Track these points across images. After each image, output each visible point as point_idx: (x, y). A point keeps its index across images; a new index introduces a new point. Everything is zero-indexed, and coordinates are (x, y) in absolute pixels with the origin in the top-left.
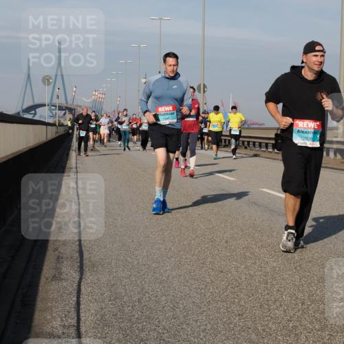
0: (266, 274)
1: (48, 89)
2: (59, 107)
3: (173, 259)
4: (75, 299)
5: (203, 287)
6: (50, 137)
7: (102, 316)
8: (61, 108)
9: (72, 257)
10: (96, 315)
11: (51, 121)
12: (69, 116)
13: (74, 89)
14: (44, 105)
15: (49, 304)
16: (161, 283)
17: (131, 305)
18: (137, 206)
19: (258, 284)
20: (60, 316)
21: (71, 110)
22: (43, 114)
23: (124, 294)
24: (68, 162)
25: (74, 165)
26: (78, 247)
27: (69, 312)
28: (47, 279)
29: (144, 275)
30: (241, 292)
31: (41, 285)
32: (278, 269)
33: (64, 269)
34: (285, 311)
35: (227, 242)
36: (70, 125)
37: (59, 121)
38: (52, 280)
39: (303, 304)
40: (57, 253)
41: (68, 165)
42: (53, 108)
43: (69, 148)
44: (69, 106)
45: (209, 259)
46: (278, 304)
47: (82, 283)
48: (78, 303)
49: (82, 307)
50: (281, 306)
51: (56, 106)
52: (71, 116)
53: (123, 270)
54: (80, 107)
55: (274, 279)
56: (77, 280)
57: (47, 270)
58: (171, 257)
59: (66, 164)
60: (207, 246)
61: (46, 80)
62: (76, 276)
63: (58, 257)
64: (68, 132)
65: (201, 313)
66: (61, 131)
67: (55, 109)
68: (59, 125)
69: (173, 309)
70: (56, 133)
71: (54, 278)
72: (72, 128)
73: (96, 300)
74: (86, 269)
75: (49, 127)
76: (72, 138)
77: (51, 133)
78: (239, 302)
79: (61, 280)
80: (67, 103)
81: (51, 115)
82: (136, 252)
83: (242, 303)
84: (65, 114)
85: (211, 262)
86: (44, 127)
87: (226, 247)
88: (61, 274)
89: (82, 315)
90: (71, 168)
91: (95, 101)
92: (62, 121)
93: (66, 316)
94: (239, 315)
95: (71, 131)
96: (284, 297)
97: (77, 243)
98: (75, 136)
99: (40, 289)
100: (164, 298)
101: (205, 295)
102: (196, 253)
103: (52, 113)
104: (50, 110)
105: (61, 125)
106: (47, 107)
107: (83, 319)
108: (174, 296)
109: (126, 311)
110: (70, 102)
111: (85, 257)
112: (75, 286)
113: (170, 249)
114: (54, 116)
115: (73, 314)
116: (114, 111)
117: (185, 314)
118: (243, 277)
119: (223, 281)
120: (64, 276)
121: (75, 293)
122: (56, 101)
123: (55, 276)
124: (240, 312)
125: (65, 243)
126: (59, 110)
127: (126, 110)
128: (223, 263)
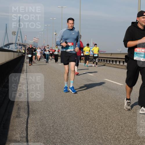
0: (106, 115)
1: (14, 37)
2: (19, 44)
3: (67, 109)
4: (26, 125)
5: (80, 120)
6: (15, 57)
7: (37, 133)
8: (20, 45)
9: (24, 108)
10: (35, 132)
11: (16, 50)
12: (23, 48)
13: (26, 37)
14: (13, 44)
15: (15, 128)
16: (62, 119)
17: (49, 128)
18: (52, 86)
19: (103, 119)
20: (19, 133)
21: (24, 46)
22: (12, 47)
23: (46, 123)
24: (23, 68)
25: (25, 69)
26: (27, 104)
27: (23, 131)
28: (14, 117)
29: (55, 115)
30: (96, 122)
31: (11, 119)
32: (111, 113)
33: (21, 113)
34: (114, 130)
35: (90, 101)
36: (24, 52)
37: (19, 50)
38: (16, 118)
39: (122, 127)
40: (18, 106)
41: (23, 69)
42: (17, 45)
43: (23, 62)
44: (23, 44)
45: (83, 109)
46: (111, 127)
47: (29, 119)
48: (27, 127)
49: (29, 129)
50: (113, 128)
51: (18, 44)
52: (24, 48)
53: (46, 113)
54: (28, 44)
55: (110, 117)
56: (26, 118)
57: (14, 113)
58: (66, 108)
59: (22, 68)
60: (81, 103)
61: (14, 33)
62: (26, 116)
63: (19, 108)
64: (23, 55)
65: (79, 132)
66: (20, 54)
67: (18, 45)
68: (19, 52)
69: (67, 130)
70: (18, 55)
71: (17, 117)
72: (25, 53)
73: (34, 126)
74: (30, 113)
75: (15, 53)
76: (25, 57)
77: (16, 56)
78: (95, 127)
79: (20, 117)
80: (22, 43)
81: (16, 48)
82: (52, 106)
83: (96, 127)
84: (22, 47)
85: (83, 110)
86: (13, 53)
87: (89, 104)
88: (20, 115)
89: (29, 132)
90: (24, 70)
91: (34, 42)
92: (20, 50)
93: (22, 133)
94: (95, 132)
95: (24, 55)
96: (114, 125)
97: (27, 102)
98: (26, 57)
99: (11, 121)
100: (63, 125)
101: (80, 124)
102: (77, 106)
103: (16, 47)
104: (16, 46)
105: (20, 52)
106: (14, 45)
107: (29, 134)
108: (67, 124)
109: (47, 131)
110: (24, 42)
111: (30, 108)
112: (26, 120)
113: (66, 104)
114: (17, 48)
115: (25, 132)
116: (43, 46)
117: (72, 132)
118: (97, 116)
119: (88, 118)
120: (21, 116)
121: (26, 123)
122: (18, 42)
123: (17, 116)
124: (95, 131)
125: (21, 102)
126: (19, 46)
127: (48, 45)
128: (88, 110)
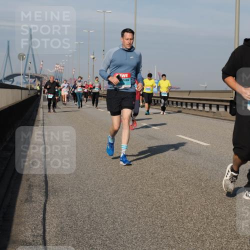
0: (181, 197)
3: (113, 187)
4: (42, 215)
5: (135, 206)
6: (24, 98)
7: (62, 228)
8: (32, 77)
9: (39, 185)
10: (57, 227)
12: (38, 82)
13: (42, 63)
14: (20, 75)
15: (23, 220)
16: (104, 204)
17: (82, 220)
19: (175, 204)
20: (31, 228)
21: (39, 78)
23: (77, 212)
25: (42, 118)
26: (44, 178)
27: (38, 225)
28: (22, 202)
29: (92, 198)
31: (17, 205)
32: (189, 193)
33: (34, 194)
34: (194, 224)
36: (39, 88)
38: (25, 202)
39: (207, 219)
40: (29, 182)
43: (38, 106)
44: (37, 75)
46: (189, 218)
47: (47, 204)
48: (44, 219)
49: (47, 221)
50: (192, 220)
51: (28, 75)
54: (46, 76)
55: (187, 200)
56: (43, 202)
57: (22, 195)
59: (36, 117)
61: (21, 56)
62: (43, 199)
63: (30, 185)
64: (37, 94)
65: (134, 226)
66: (32, 93)
67: (28, 78)
68: (31, 89)
69: (113, 223)
70: (28, 95)
72: (40, 91)
73: (57, 217)
74: (50, 194)
75: (23, 91)
77: (25, 95)
78: (161, 218)
79: (32, 202)
81: (25, 82)
82: (87, 182)
83: (164, 218)
84: (35, 81)
85: (140, 188)
86: (20, 91)
87: (152, 178)
88: (32, 197)
89: (47, 227)
90: (39, 120)
91: (56, 72)
92: (33, 86)
93: (35, 228)
94: (161, 227)
95: (39, 94)
96: (194, 214)
97: (44, 175)
98: (42, 97)
99: (17, 208)
100: (107, 215)
101: (136, 213)
102: (130, 182)
104: (24, 78)
107: (47, 230)
108: (114, 213)
109: (79, 224)
111: (49, 185)
112: (42, 206)
113: (111, 179)
115: (41, 227)
116: (71, 79)
117: (122, 226)
118: (164, 199)
119: (149, 202)
120: (34, 199)
121: (42, 211)
122: (28, 72)
123: (27, 199)
125: (34, 175)
128: (149, 189)
